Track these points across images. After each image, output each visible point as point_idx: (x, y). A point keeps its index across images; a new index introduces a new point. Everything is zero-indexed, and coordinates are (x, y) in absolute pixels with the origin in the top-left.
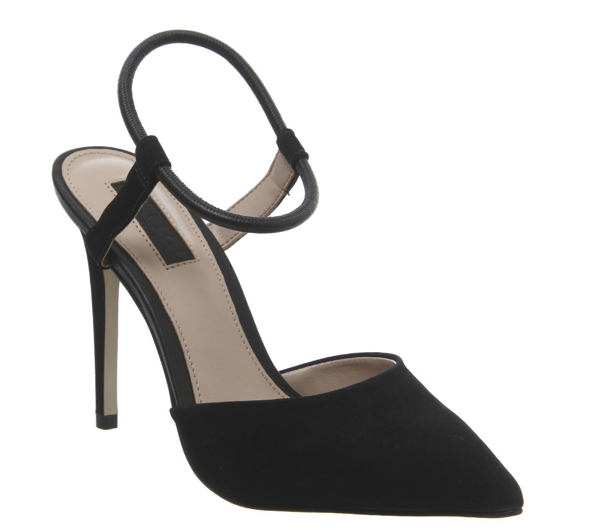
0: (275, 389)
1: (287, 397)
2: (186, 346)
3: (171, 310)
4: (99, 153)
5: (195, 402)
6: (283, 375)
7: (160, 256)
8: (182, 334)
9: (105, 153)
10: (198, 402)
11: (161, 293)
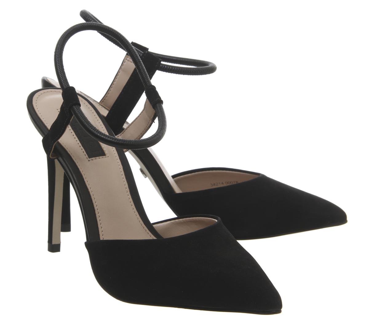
0: (148, 233)
1: (155, 238)
2: (97, 206)
3: (89, 185)
4: (56, 91)
5: (100, 239)
6: (154, 226)
7: (85, 153)
8: (95, 199)
9: (59, 92)
10: (101, 239)
11: (84, 175)
